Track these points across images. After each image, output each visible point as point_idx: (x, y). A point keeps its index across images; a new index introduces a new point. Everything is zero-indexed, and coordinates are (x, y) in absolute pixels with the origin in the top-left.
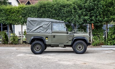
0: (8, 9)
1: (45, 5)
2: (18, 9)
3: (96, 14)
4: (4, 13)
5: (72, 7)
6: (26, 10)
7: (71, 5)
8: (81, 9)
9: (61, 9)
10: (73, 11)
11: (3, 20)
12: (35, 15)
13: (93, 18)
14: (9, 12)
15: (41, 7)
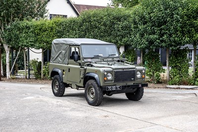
0: (37, 26)
2: (51, 25)
3: (169, 31)
4: (32, 32)
5: (131, 20)
6: (63, 25)
7: (129, 16)
8: (145, 23)
9: (113, 23)
10: (132, 26)
11: (31, 42)
12: (76, 34)
13: (165, 37)
14: (40, 29)
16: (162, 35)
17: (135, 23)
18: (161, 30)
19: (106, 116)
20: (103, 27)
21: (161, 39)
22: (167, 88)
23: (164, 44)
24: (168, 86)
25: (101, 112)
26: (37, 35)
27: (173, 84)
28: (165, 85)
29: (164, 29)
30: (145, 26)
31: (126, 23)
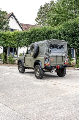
0: (6, 35)
1: (35, 31)
2: (13, 35)
3: (78, 39)
4: (3, 38)
5: (57, 33)
6: (20, 35)
7: (57, 31)
8: (65, 35)
9: (48, 35)
10: (58, 36)
11: (2, 43)
13: (75, 43)
14: (7, 37)
15: (32, 32)
16: (73, 42)
17: (60, 35)
18: (73, 39)
19: (55, 85)
20: (42, 36)
21: (73, 44)
22: (75, 69)
23: (75, 47)
24: (75, 68)
25: (50, 82)
26: (6, 39)
27: (78, 67)
28: (74, 68)
29: (75, 39)
30: (65, 36)
31: (55, 35)
